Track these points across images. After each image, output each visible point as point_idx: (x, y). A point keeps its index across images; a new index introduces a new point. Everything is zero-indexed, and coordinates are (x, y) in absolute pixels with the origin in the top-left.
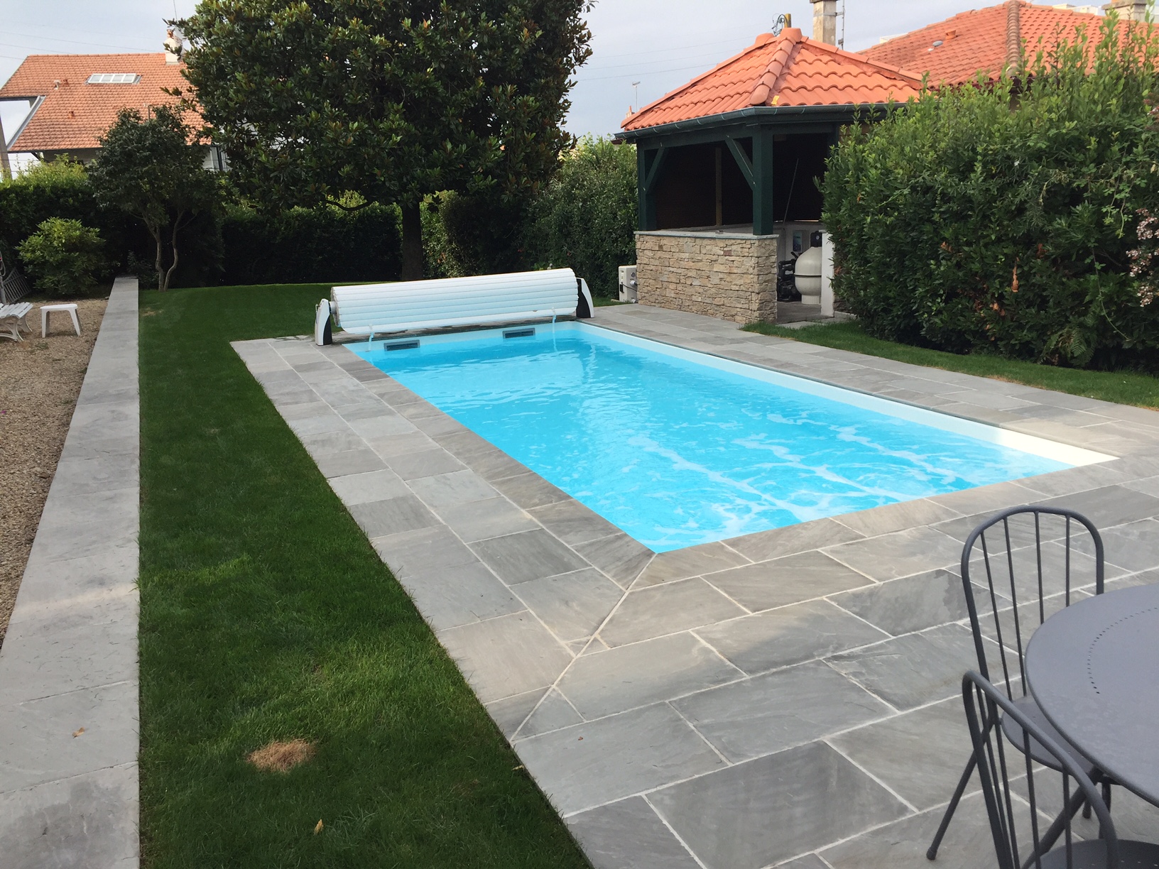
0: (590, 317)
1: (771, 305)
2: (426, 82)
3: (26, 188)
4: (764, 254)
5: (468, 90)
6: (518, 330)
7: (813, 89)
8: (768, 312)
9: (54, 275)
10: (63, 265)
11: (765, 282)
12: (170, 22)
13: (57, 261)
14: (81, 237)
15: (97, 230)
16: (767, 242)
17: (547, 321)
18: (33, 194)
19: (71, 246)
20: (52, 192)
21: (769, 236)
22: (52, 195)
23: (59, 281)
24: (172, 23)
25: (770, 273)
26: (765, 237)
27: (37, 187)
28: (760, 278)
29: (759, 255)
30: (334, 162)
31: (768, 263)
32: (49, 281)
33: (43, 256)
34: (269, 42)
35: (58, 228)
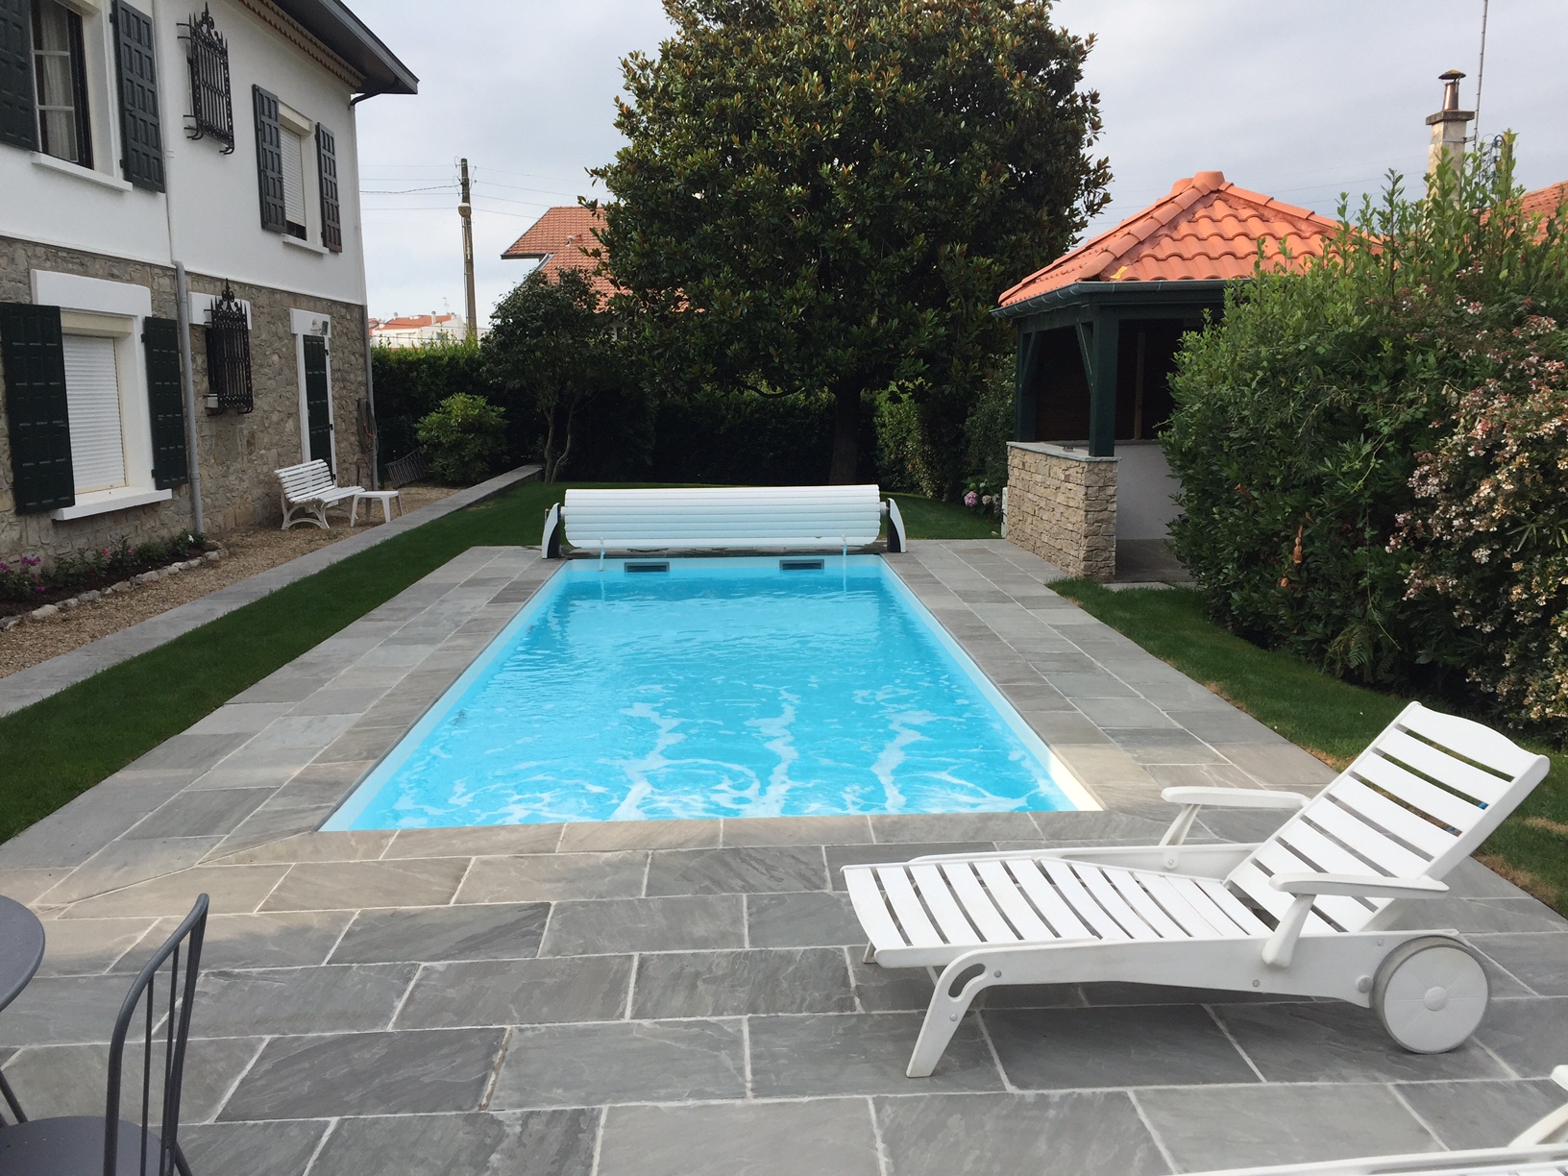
0: (900, 552)
1: (1106, 554)
2: (844, 241)
3: (440, 358)
4: (1096, 483)
5: (905, 250)
6: (802, 562)
7: (1193, 257)
8: (1100, 565)
9: (445, 458)
10: (457, 446)
11: (1097, 522)
12: (592, 170)
13: (450, 442)
14: (480, 416)
15: (502, 409)
16: (1103, 467)
17: (836, 552)
18: (447, 366)
19: (470, 426)
20: (467, 364)
21: (1105, 458)
22: (466, 368)
23: (448, 466)
24: (595, 172)
25: (1106, 510)
26: (1098, 459)
27: (452, 359)
28: (1089, 516)
29: (1088, 484)
30: (724, 338)
31: (1102, 496)
32: (438, 463)
33: (438, 437)
34: (669, 195)
35: (459, 404)
